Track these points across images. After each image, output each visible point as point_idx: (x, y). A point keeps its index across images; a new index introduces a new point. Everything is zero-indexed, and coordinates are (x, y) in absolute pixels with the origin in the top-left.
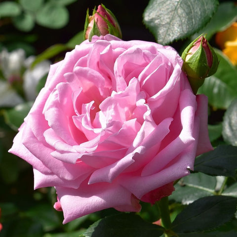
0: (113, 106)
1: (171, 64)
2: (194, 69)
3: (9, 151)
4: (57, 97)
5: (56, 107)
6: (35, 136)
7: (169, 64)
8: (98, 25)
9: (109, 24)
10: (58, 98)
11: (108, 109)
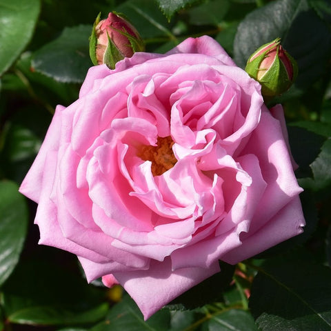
0: (186, 170)
1: (241, 88)
2: (273, 88)
3: (39, 243)
4: (97, 166)
5: (101, 180)
6: (78, 223)
7: (239, 88)
8: (115, 42)
9: (130, 38)
10: (100, 167)
11: (181, 175)
